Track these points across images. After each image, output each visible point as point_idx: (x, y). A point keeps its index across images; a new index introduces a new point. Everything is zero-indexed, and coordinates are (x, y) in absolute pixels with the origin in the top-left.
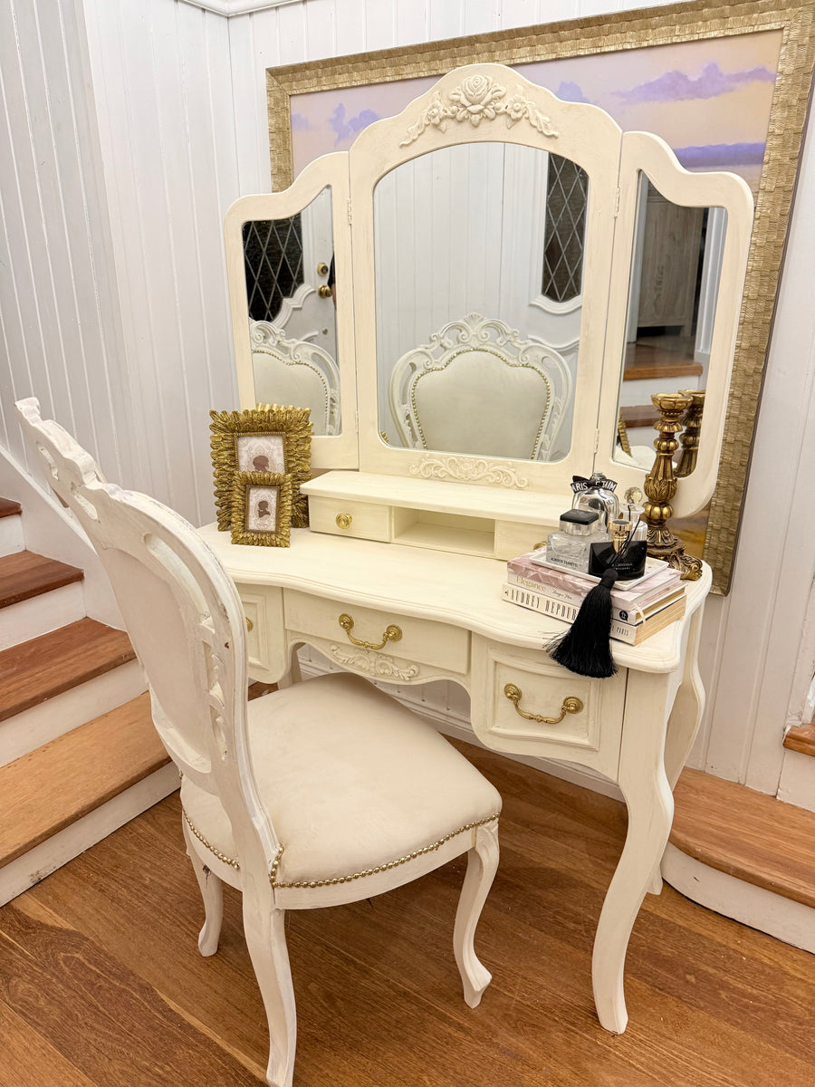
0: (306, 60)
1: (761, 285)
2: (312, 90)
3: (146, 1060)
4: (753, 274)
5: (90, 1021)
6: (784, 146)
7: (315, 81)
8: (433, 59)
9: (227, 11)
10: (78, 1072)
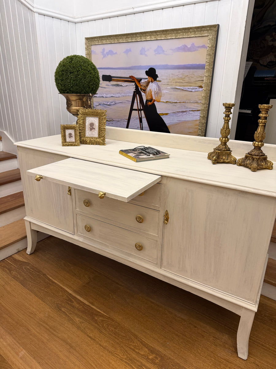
0: (95, 36)
1: (205, 100)
2: (97, 44)
3: (43, 288)
4: (203, 97)
5: (30, 280)
6: (209, 65)
7: (97, 42)
8: (127, 38)
9: (75, 21)
10: (26, 290)
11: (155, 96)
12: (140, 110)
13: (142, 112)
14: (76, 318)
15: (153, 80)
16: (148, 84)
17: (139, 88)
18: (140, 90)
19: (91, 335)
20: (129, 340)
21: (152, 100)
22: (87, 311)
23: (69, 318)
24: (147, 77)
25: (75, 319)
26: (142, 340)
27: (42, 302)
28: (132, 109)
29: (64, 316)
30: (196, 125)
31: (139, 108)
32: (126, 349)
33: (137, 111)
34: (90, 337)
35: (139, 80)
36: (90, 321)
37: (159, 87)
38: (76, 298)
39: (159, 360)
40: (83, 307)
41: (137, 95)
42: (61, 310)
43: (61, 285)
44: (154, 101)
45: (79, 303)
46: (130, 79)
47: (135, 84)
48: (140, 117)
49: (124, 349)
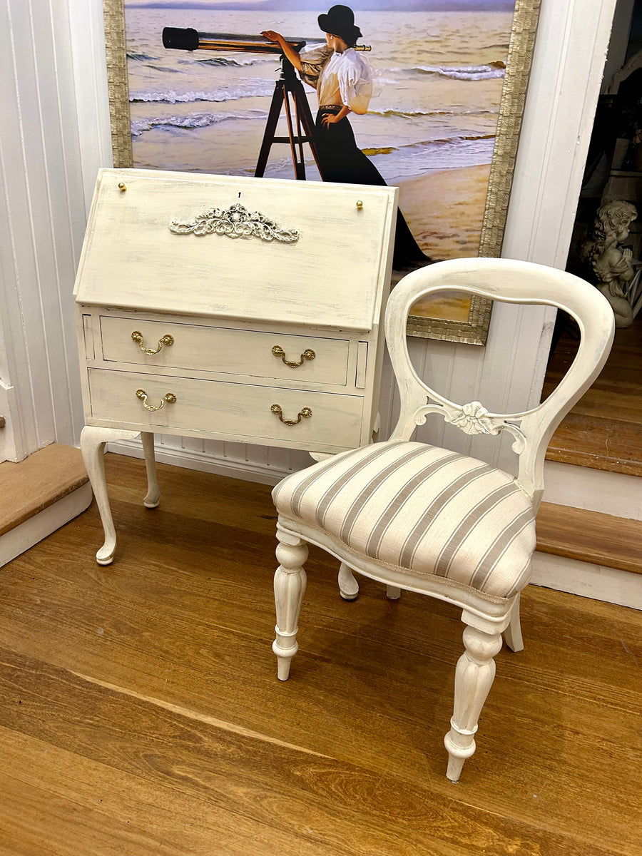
1: (513, 105)
3: (76, 716)
4: (507, 97)
5: (16, 700)
10: (17, 733)
11: (348, 93)
12: (300, 140)
13: (306, 146)
14: (234, 788)
15: (343, 45)
16: (326, 57)
17: (296, 71)
18: (298, 77)
19: (307, 830)
20: (425, 814)
21: (341, 108)
22: (258, 759)
23: (211, 792)
24: (324, 35)
25: (230, 793)
26: (462, 805)
27: (93, 764)
28: (269, 138)
29: (189, 792)
30: (483, 181)
31: (296, 134)
32: (434, 844)
33: (289, 145)
34: (308, 838)
35: (297, 46)
36: (283, 785)
37: (363, 67)
38: (205, 724)
39: (537, 850)
40: (240, 747)
41: (289, 93)
42: (169, 773)
43: (134, 694)
44: (348, 111)
45: (220, 740)
46: (263, 43)
47: (283, 57)
48: (299, 162)
49: (427, 846)
